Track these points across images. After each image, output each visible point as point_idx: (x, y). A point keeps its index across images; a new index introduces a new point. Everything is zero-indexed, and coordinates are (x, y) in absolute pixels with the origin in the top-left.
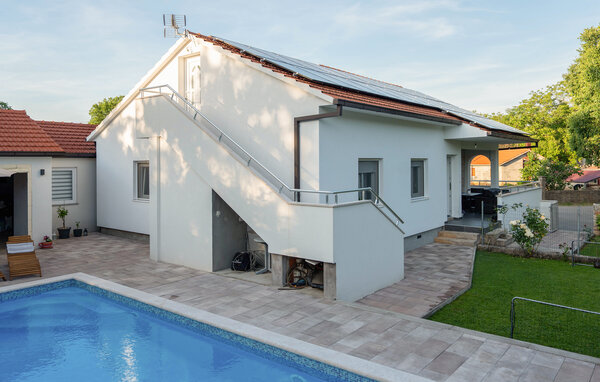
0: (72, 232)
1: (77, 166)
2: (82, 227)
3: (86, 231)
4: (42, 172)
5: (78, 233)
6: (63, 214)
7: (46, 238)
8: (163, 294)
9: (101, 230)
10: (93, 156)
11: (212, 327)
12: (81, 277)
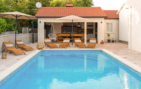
0: (111, 41)
1: (114, 22)
2: (114, 40)
3: (115, 41)
4: (102, 22)
5: (113, 41)
6: (109, 35)
7: (102, 41)
8: (122, 56)
9: (120, 42)
10: (118, 19)
11: (130, 67)
12: (104, 50)
